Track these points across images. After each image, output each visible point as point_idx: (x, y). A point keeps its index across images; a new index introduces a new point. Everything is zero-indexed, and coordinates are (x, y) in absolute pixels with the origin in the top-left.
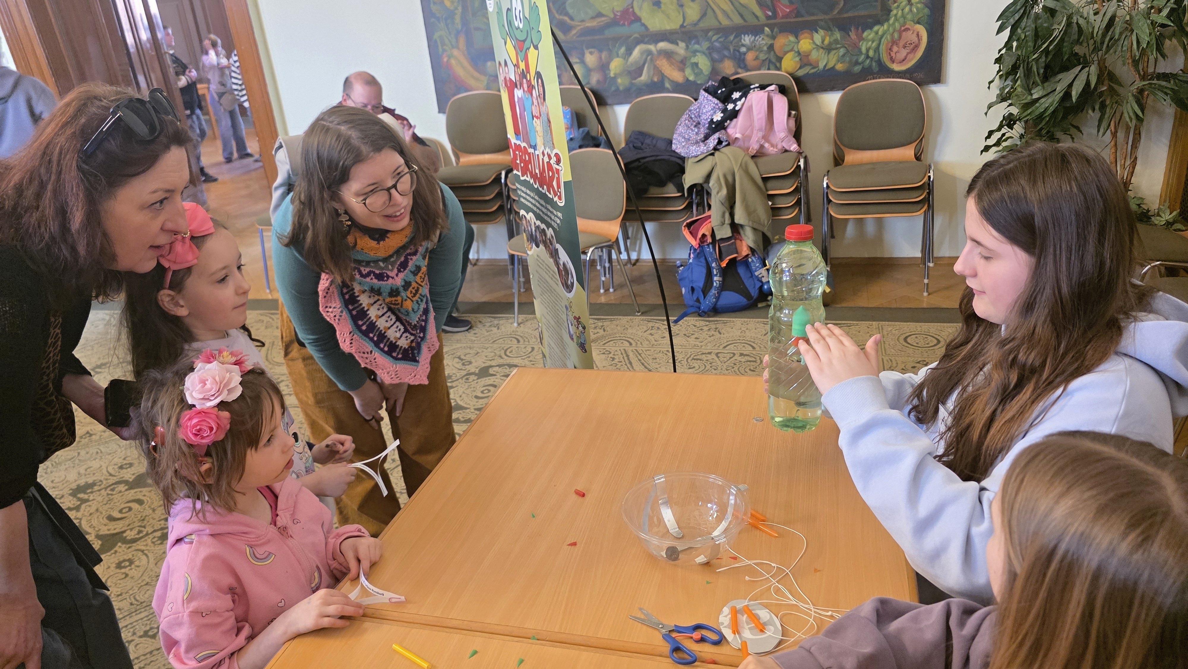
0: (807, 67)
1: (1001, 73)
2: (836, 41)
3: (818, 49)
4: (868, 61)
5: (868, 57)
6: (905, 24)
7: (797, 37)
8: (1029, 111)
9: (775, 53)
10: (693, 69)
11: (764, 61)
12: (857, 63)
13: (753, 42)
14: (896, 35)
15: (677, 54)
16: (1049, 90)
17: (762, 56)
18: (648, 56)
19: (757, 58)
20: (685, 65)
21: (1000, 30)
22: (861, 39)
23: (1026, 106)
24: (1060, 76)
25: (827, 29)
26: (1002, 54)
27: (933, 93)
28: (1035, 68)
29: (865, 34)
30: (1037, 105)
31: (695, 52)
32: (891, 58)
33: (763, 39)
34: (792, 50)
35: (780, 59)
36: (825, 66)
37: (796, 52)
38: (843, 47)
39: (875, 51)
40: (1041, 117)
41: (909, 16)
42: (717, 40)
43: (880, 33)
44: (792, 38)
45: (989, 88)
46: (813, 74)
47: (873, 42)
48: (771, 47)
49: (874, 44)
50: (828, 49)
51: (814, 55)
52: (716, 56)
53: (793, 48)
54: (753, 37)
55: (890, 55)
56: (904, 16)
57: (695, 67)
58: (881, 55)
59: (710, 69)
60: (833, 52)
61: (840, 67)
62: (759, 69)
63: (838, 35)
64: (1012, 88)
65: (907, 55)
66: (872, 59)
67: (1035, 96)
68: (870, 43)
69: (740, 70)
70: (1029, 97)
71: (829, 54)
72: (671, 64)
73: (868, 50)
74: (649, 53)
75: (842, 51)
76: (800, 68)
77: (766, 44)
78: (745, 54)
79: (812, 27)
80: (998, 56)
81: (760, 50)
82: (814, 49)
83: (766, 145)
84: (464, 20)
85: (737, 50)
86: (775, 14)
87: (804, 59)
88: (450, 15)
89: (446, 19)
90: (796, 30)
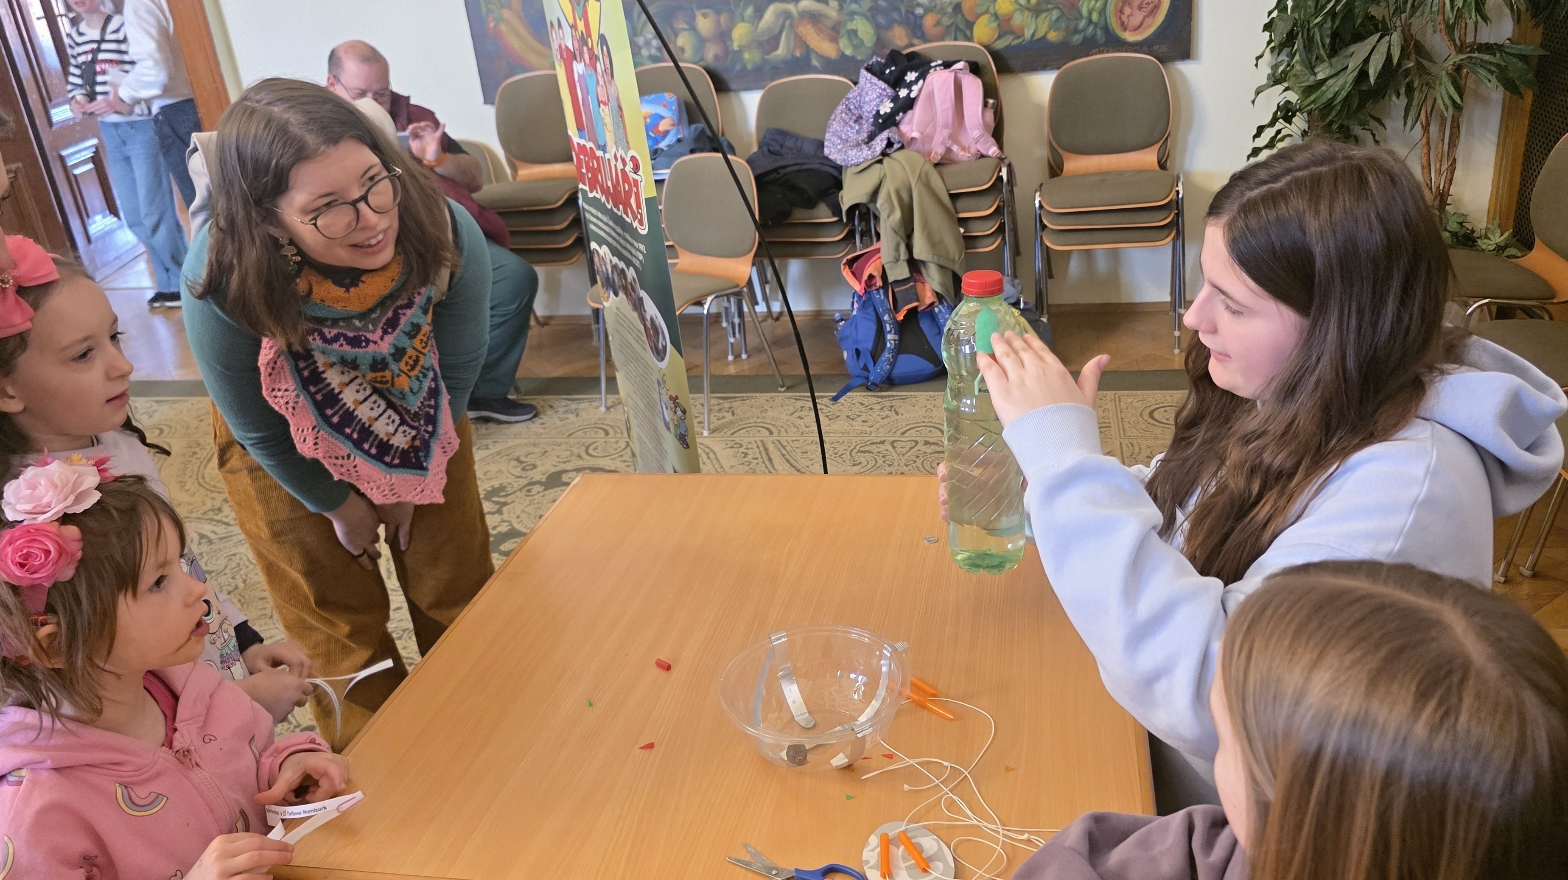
0: (1009, 36)
1: (1273, 45)
3: (1022, 11)
4: (1091, 28)
5: (1090, 22)
8: (1313, 97)
9: (963, 16)
10: (850, 40)
11: (948, 27)
12: (1076, 31)
15: (826, 17)
16: (1339, 68)
17: (946, 21)
18: (785, 20)
19: (938, 23)
20: (838, 32)
23: (1308, 91)
24: (1353, 48)
26: (1273, 18)
27: (1180, 73)
28: (1318, 37)
30: (1324, 88)
31: (852, 14)
32: (1123, 24)
34: (987, 12)
35: (970, 25)
36: (1033, 35)
37: (992, 15)
38: (1057, 7)
39: (1100, 14)
40: (1329, 106)
45: (1256, 65)
46: (1017, 46)
48: (958, 8)
49: (1098, 5)
50: (1037, 11)
51: (1018, 19)
52: (881, 20)
53: (988, 9)
55: (1120, 18)
57: (852, 36)
58: (1108, 20)
59: (874, 39)
60: (1043, 15)
61: (1053, 36)
62: (943, 39)
64: (1288, 65)
65: (1144, 19)
66: (1096, 25)
67: (1320, 76)
68: (1092, 3)
69: (915, 41)
70: (1312, 78)
71: (1037, 17)
72: (820, 31)
73: (1090, 13)
74: (788, 15)
75: (1055, 14)
76: (999, 37)
78: (922, 17)
80: (1267, 21)
81: (942, 12)
82: (1016, 10)
83: (955, 148)
85: (910, 12)
87: (1003, 25)
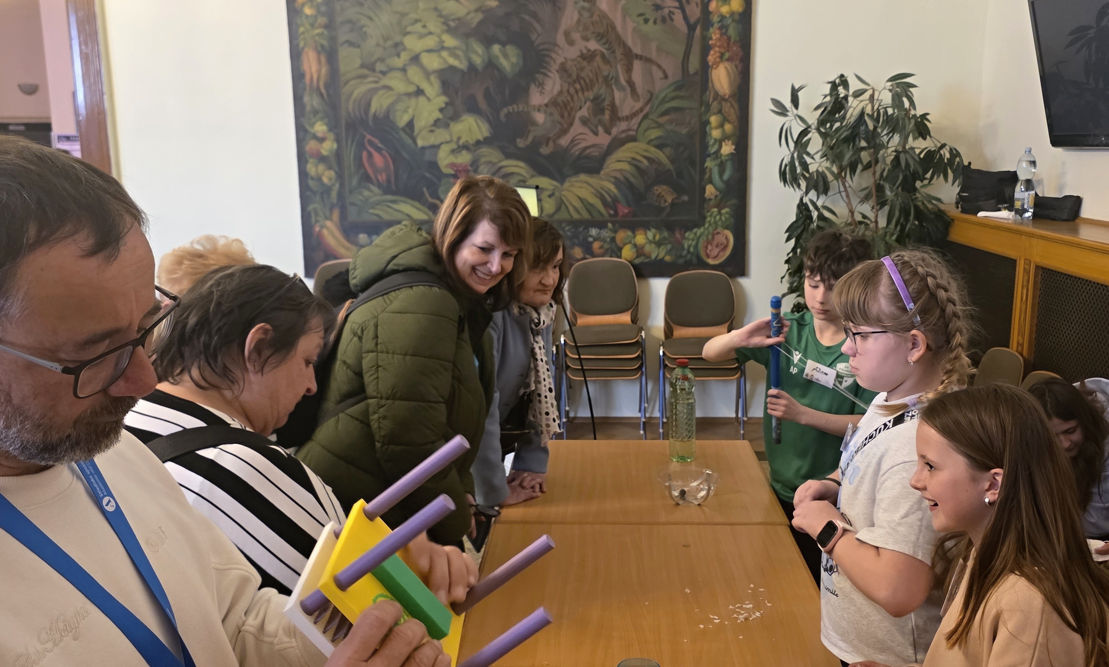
0: (643, 257)
1: (790, 271)
2: (665, 238)
3: (650, 244)
4: (689, 255)
5: (689, 252)
6: (716, 229)
7: (634, 232)
9: (616, 244)
11: (607, 250)
12: (681, 256)
13: (599, 234)
14: (710, 237)
17: (606, 246)
19: (601, 247)
21: (788, 239)
22: (684, 238)
25: (657, 228)
26: (789, 258)
27: (739, 284)
29: (687, 234)
32: (707, 254)
33: (607, 232)
34: (630, 243)
35: (620, 249)
36: (656, 257)
37: (633, 245)
38: (670, 243)
39: (694, 249)
41: (720, 223)
42: (569, 230)
43: (698, 234)
44: (630, 233)
45: (781, 282)
46: (646, 263)
47: (693, 241)
48: (613, 239)
49: (694, 243)
50: (659, 244)
51: (648, 248)
53: (631, 241)
54: (599, 231)
55: (706, 251)
56: (715, 222)
58: (699, 252)
60: (662, 247)
61: (668, 258)
62: (603, 256)
63: (666, 234)
65: (719, 252)
66: (692, 254)
68: (690, 242)
69: (587, 256)
71: (659, 247)
73: (689, 247)
75: (669, 247)
76: (637, 257)
77: (609, 237)
79: (646, 226)
80: (786, 258)
81: (604, 240)
82: (648, 243)
84: (341, 196)
85: (585, 239)
86: (616, 213)
87: (639, 251)
88: (327, 190)
89: (322, 194)
90: (633, 227)
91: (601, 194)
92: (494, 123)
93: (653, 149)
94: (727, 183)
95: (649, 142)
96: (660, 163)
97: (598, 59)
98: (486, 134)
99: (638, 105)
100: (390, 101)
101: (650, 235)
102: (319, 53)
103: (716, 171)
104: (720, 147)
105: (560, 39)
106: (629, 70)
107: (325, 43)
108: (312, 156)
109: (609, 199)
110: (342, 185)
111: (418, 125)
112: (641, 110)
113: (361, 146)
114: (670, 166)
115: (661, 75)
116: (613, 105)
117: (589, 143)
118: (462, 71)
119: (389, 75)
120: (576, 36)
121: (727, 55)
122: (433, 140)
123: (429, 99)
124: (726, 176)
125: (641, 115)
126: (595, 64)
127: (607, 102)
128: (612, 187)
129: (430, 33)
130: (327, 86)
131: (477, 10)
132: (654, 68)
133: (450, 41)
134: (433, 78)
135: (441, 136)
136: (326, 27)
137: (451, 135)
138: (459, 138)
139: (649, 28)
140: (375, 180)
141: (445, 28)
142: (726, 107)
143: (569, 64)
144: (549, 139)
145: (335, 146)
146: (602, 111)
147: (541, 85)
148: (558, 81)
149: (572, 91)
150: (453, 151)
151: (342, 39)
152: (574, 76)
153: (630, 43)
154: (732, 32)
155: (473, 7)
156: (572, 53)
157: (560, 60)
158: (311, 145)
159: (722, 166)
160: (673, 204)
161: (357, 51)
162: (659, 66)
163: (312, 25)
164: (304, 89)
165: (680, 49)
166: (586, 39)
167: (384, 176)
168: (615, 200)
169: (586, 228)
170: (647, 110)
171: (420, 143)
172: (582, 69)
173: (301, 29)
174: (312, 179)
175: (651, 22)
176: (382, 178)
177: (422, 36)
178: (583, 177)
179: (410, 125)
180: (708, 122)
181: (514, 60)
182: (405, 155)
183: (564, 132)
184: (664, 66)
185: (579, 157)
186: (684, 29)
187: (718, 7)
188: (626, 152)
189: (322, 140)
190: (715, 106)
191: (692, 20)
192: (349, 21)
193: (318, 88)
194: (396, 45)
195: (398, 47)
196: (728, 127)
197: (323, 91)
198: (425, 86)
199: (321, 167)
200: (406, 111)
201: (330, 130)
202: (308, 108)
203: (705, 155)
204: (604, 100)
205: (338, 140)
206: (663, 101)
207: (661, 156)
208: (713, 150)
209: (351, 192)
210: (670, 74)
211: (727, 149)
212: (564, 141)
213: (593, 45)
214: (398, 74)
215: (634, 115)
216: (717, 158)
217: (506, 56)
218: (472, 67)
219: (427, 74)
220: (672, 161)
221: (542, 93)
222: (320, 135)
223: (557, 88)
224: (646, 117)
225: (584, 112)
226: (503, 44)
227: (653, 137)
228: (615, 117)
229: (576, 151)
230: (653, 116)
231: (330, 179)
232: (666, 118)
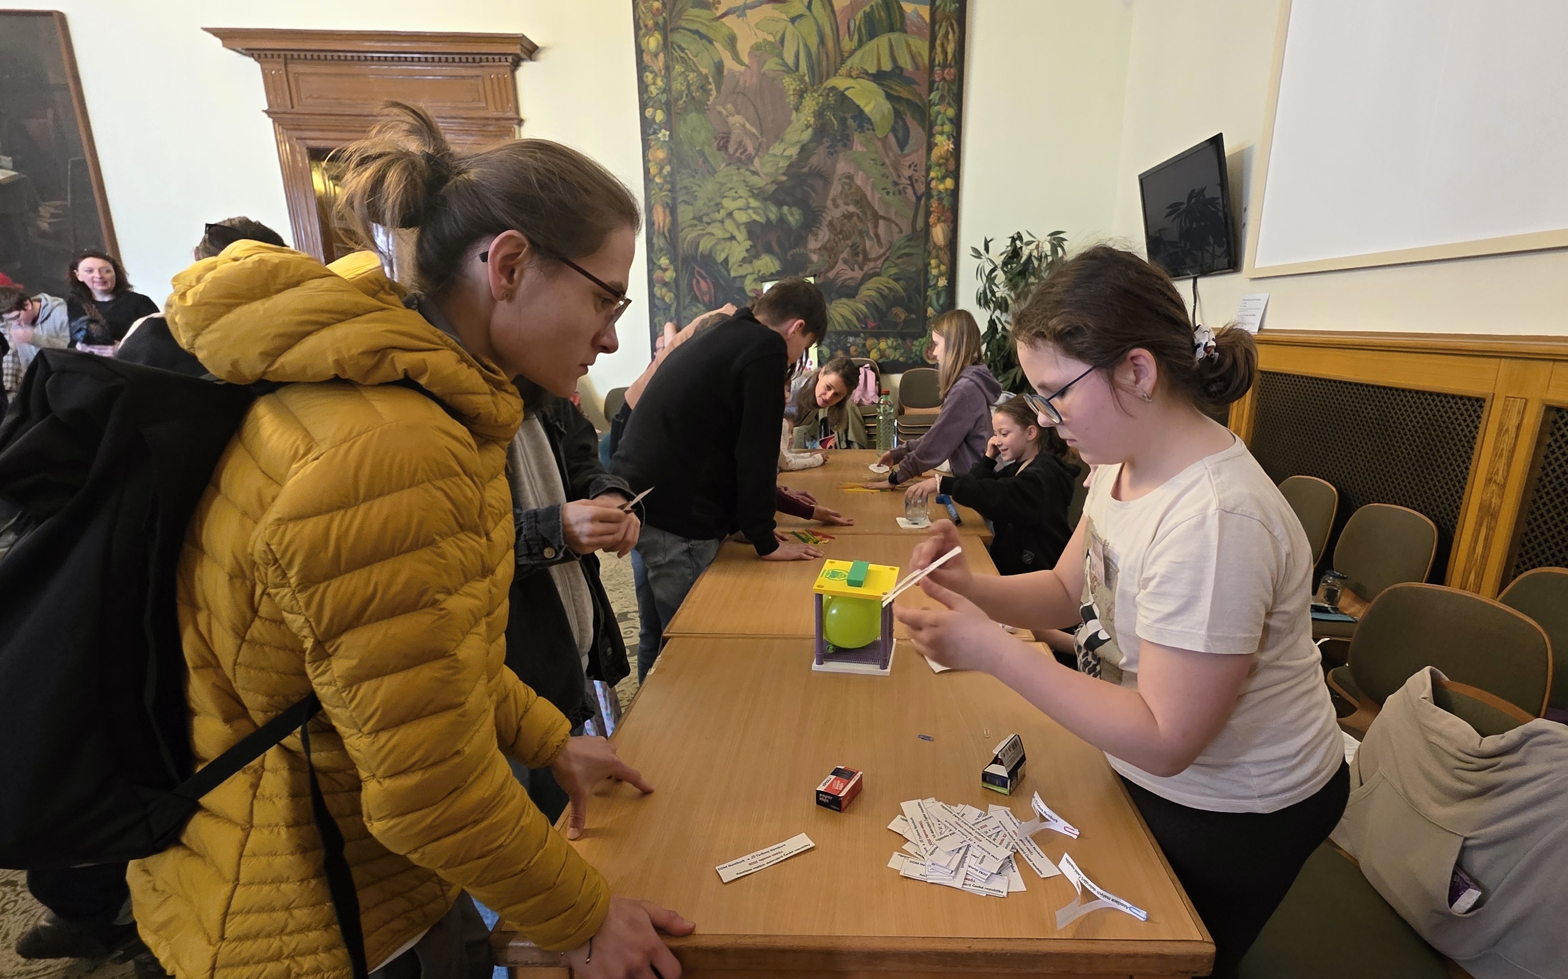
0: (886, 357)
2: (899, 345)
3: (890, 349)
4: (916, 357)
5: (915, 354)
7: (878, 340)
9: (866, 348)
11: (860, 353)
12: (910, 358)
13: (855, 340)
17: (859, 350)
19: (856, 350)
22: (912, 344)
25: (895, 337)
29: (915, 342)
33: (860, 340)
35: (869, 352)
36: (894, 359)
37: (878, 349)
38: (903, 348)
39: (918, 352)
42: (834, 338)
44: (876, 341)
46: (888, 362)
48: (864, 345)
49: (919, 348)
50: (895, 349)
51: (888, 352)
52: (833, 347)
53: (876, 346)
54: (854, 338)
60: (898, 351)
61: (901, 359)
63: (900, 341)
66: (918, 356)
68: (916, 347)
71: (896, 351)
73: (915, 351)
75: (902, 351)
76: (881, 358)
77: (862, 342)
78: (849, 347)
79: (887, 336)
81: (857, 345)
82: (888, 348)
83: (864, 399)
84: (677, 310)
85: (845, 345)
86: (866, 327)
87: (882, 354)
88: (668, 307)
89: (665, 310)
90: (878, 336)
91: (856, 313)
92: (784, 262)
93: (892, 281)
94: (941, 306)
95: (889, 277)
96: (897, 292)
97: (855, 218)
98: (778, 268)
99: (882, 251)
100: (713, 243)
101: (890, 342)
102: (664, 208)
103: (934, 297)
104: (938, 281)
105: (829, 203)
106: (876, 226)
107: (669, 201)
108: (658, 282)
109: (861, 316)
110: (678, 303)
111: (731, 261)
112: (884, 254)
113: (692, 275)
114: (903, 294)
115: (897, 230)
116: (865, 251)
117: (847, 277)
118: (761, 224)
119: (711, 226)
120: (840, 202)
121: (942, 218)
122: (741, 272)
123: (739, 243)
124: (941, 302)
125: (884, 258)
126: (853, 221)
127: (860, 248)
128: (864, 308)
129: (741, 197)
130: (669, 231)
131: (772, 183)
132: (893, 225)
133: (754, 203)
134: (742, 228)
135: (747, 269)
136: (670, 191)
137: (753, 268)
138: (759, 271)
139: (890, 198)
140: (701, 300)
141: (750, 194)
142: (942, 254)
143: (835, 222)
144: (820, 273)
145: (674, 275)
146: (857, 254)
147: (816, 235)
148: (827, 233)
149: (837, 240)
150: (755, 280)
151: (680, 199)
152: (839, 229)
153: (876, 208)
154: (946, 202)
155: (769, 180)
156: (837, 213)
157: (829, 218)
158: (658, 274)
159: (938, 294)
160: (905, 321)
161: (690, 208)
162: (897, 225)
163: (661, 190)
164: (654, 233)
165: (911, 213)
166: (847, 204)
167: (708, 296)
168: (866, 317)
169: (846, 337)
170: (888, 254)
171: (733, 274)
172: (843, 225)
173: (653, 192)
174: (658, 299)
175: (891, 194)
176: (706, 299)
177: (735, 199)
178: (844, 300)
179: (726, 260)
180: (930, 264)
181: (797, 217)
182: (722, 282)
183: (831, 268)
184: (901, 224)
185: (841, 286)
186: (914, 199)
187: (936, 185)
188: (873, 283)
189: (665, 270)
190: (934, 252)
191: (919, 193)
192: (685, 188)
193: (663, 233)
194: (717, 204)
195: (718, 206)
196: (943, 267)
197: (667, 235)
198: (736, 233)
199: (664, 290)
200: (723, 251)
201: (671, 263)
202: (656, 247)
203: (927, 286)
204: (858, 247)
205: (676, 270)
206: (899, 248)
207: (897, 287)
208: (932, 283)
209: (685, 308)
210: (904, 228)
211: (942, 282)
212: (831, 275)
213: (852, 209)
214: (718, 224)
215: (879, 257)
216: (935, 289)
217: (792, 214)
218: (768, 221)
219: (738, 225)
220: (905, 290)
221: (816, 240)
222: (664, 266)
223: (826, 238)
224: (887, 259)
225: (844, 255)
226: (790, 206)
227: (892, 273)
228: (866, 259)
229: (839, 282)
230: (892, 259)
231: (670, 299)
232: (900, 260)
